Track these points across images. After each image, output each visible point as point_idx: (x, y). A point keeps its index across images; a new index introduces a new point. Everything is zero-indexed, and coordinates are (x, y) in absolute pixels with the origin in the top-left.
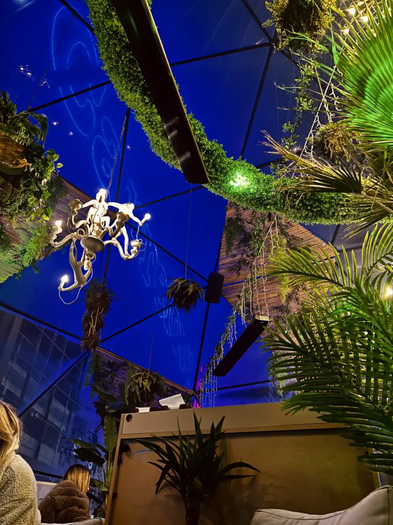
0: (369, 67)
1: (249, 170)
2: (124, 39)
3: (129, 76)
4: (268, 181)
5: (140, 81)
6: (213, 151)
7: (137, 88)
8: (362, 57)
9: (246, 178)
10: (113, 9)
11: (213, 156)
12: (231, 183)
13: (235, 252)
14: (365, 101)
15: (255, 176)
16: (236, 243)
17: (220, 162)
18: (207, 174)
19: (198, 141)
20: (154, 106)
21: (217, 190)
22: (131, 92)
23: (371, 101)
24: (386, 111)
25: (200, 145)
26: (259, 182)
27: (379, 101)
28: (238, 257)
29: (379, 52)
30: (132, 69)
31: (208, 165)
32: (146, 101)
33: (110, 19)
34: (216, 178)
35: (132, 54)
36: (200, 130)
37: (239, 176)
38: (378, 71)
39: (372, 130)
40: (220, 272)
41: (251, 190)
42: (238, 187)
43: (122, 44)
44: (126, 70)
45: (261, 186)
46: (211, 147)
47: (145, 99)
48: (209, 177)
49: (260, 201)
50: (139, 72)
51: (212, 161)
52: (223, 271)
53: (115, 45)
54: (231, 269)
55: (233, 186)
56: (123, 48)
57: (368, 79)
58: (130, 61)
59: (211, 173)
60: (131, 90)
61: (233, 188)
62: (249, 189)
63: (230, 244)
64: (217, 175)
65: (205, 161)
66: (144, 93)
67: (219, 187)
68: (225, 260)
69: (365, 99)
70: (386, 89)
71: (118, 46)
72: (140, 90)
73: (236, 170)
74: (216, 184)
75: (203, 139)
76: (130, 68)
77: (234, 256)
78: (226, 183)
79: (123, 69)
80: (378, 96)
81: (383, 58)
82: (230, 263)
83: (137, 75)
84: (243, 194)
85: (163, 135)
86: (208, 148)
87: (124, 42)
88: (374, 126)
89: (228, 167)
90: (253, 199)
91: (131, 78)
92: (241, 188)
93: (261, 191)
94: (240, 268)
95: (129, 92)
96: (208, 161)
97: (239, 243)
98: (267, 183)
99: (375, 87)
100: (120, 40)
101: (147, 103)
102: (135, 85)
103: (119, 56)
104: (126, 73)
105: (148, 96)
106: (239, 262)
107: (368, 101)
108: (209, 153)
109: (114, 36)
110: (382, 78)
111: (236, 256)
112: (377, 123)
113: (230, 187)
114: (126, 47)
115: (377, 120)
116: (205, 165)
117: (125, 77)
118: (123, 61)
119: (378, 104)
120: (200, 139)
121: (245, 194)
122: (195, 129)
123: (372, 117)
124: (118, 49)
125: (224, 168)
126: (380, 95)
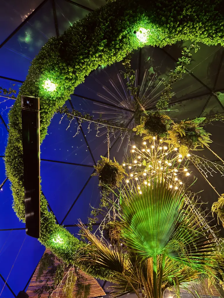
0: (135, 210)
1: (66, 235)
2: (21, 152)
3: (16, 169)
4: (74, 244)
5: (21, 173)
6: (49, 219)
7: (18, 176)
8: (132, 204)
9: (63, 239)
10: (21, 140)
11: (47, 222)
12: (53, 240)
13: (42, 279)
14: (130, 226)
15: (68, 240)
16: (45, 272)
17: (50, 227)
18: (40, 231)
19: (42, 211)
20: (23, 188)
21: (43, 242)
22: (13, 176)
23: (133, 227)
24: (140, 234)
25: (42, 213)
26: (69, 244)
27: (137, 228)
28: (43, 283)
29: (140, 205)
30: (19, 166)
31: (43, 227)
32: (20, 184)
33: (17, 142)
34: (45, 235)
35: (22, 160)
36: (45, 206)
37: (59, 237)
38: (138, 213)
39: (132, 242)
40: (27, 291)
41: (64, 248)
42: (56, 244)
43: (19, 154)
44: (16, 165)
45: (69, 247)
46: (48, 216)
47: (20, 182)
48: (41, 233)
49: (67, 255)
50: (22, 169)
51: (46, 224)
52: (29, 291)
53: (15, 153)
54: (35, 291)
55: (53, 242)
56: (19, 155)
57: (134, 216)
58: (20, 162)
59: (43, 231)
60: (14, 176)
61: (53, 244)
62: (62, 247)
63: (41, 272)
64: (46, 233)
65: (42, 224)
66: (20, 179)
67: (45, 241)
68: (34, 283)
69: (131, 225)
70: (141, 223)
71: (16, 154)
72: (19, 177)
73: (58, 233)
74: (44, 238)
75: (45, 211)
76: (18, 165)
77: (41, 281)
78: (50, 240)
79: (14, 164)
80: (137, 225)
81: (141, 209)
82: (36, 286)
83: (21, 170)
84: (58, 249)
85: (22, 202)
86: (46, 216)
87: (20, 153)
88: (133, 240)
89: (54, 230)
90: (63, 253)
91: (17, 170)
92: (58, 245)
93: (69, 250)
94: (42, 292)
95: (12, 176)
96: (43, 224)
97: (47, 273)
98: (73, 245)
99: (136, 220)
100: (19, 152)
101: (21, 185)
102: (17, 174)
103: (15, 158)
104: (15, 167)
105: (22, 181)
106: (42, 287)
107: (131, 227)
108: (46, 219)
109: (17, 149)
110: (140, 217)
111: (42, 282)
112: (135, 239)
113: (52, 242)
114: (21, 156)
115: (135, 238)
116: (41, 226)
117: (14, 168)
118: (16, 161)
119: (137, 230)
120: (43, 211)
121: (59, 249)
122: (42, 205)
123: (133, 236)
124: (16, 155)
125: (52, 231)
126: (138, 225)
